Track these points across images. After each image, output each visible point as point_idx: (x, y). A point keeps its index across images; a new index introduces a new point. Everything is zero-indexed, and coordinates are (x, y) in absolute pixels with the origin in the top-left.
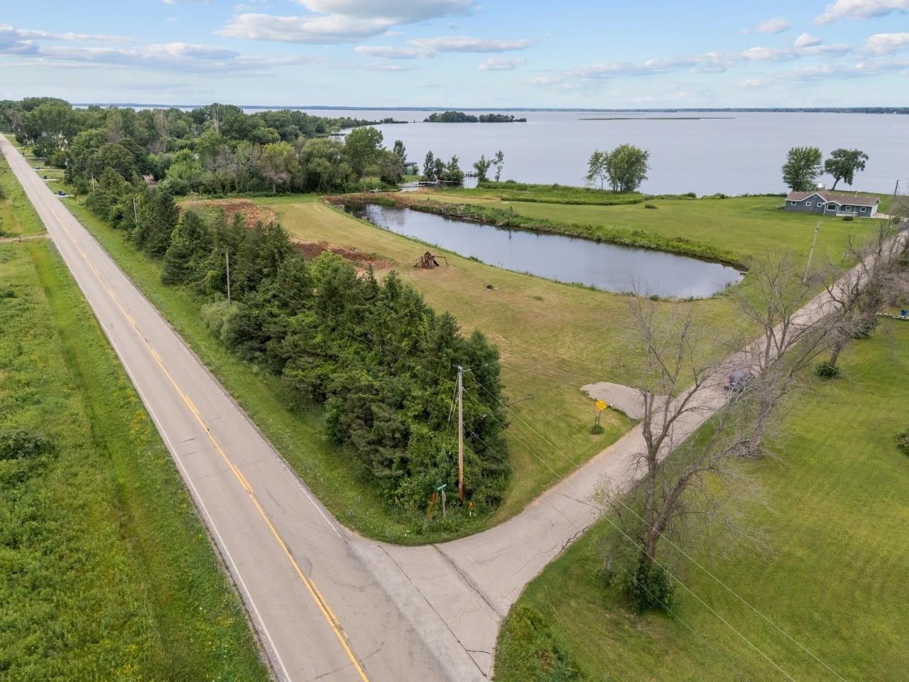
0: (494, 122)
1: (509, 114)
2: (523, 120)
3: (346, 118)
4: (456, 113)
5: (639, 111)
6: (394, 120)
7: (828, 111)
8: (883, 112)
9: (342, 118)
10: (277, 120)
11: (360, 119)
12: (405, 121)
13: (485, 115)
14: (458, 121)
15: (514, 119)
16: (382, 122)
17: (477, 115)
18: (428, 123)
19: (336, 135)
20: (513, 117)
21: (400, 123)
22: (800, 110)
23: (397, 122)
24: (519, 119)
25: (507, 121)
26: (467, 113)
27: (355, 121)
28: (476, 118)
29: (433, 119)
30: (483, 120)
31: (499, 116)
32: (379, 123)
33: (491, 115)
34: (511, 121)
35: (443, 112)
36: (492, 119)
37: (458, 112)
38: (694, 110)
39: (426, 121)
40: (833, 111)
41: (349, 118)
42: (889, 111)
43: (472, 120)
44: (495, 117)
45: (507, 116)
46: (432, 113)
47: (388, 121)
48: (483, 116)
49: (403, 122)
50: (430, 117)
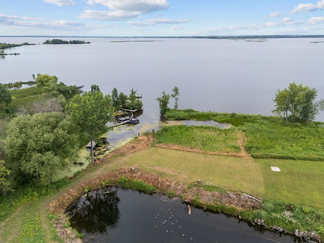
0: (76, 44)
2: (89, 43)
3: (3, 43)
4: (58, 40)
6: (29, 43)
14: (60, 43)
15: (85, 42)
18: (46, 44)
20: (84, 41)
21: (32, 45)
23: (30, 45)
24: (87, 42)
25: (82, 43)
26: (63, 40)
27: (9, 45)
28: (68, 42)
29: (47, 42)
30: (71, 43)
32: (21, 45)
33: (74, 40)
35: (53, 39)
36: (75, 42)
39: (44, 43)
43: (66, 43)
44: (77, 41)
45: (81, 41)
47: (26, 44)
48: (71, 41)
49: (34, 44)
50: (46, 42)
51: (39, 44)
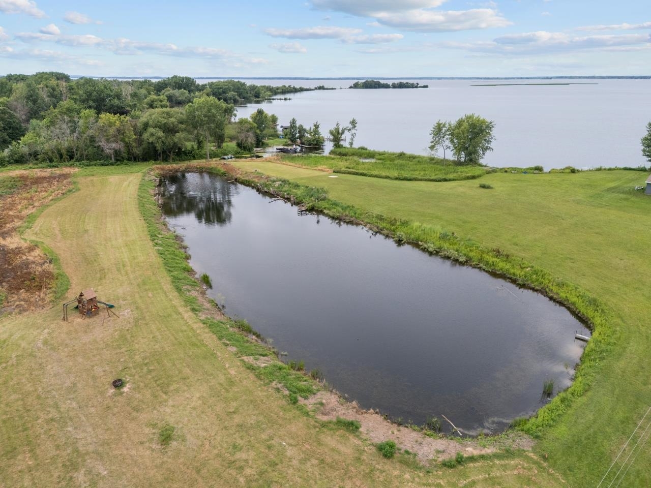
0: (403, 88)
1: (415, 82)
2: (426, 87)
3: (287, 86)
4: (374, 81)
5: (522, 78)
6: (325, 87)
9: (284, 86)
10: (221, 88)
11: (297, 87)
13: (396, 83)
14: (375, 88)
15: (419, 86)
16: (316, 89)
17: (390, 83)
18: (352, 89)
19: (268, 99)
20: (418, 84)
21: (330, 89)
23: (327, 89)
25: (413, 87)
26: (382, 82)
27: (294, 88)
28: (389, 85)
29: (356, 86)
30: (394, 86)
31: (407, 83)
32: (313, 90)
33: (400, 83)
34: (416, 87)
35: (364, 81)
36: (401, 86)
37: (375, 80)
38: (566, 77)
39: (351, 87)
41: (289, 86)
43: (386, 86)
44: (404, 84)
45: (413, 84)
46: (356, 81)
47: (321, 88)
48: (395, 83)
49: (332, 89)
50: (354, 85)
51: (341, 89)
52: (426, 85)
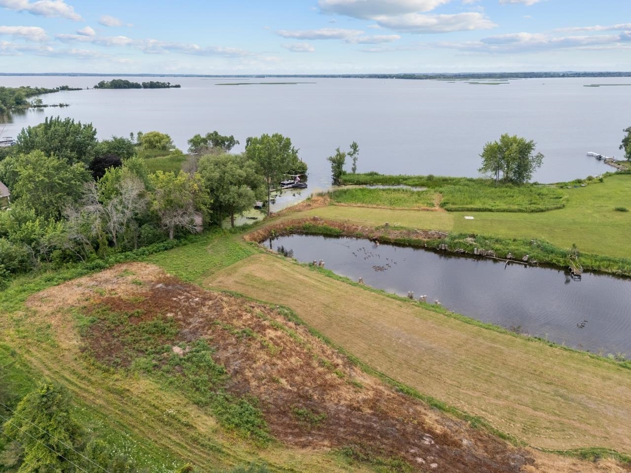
0: (154, 88)
2: (178, 86)
4: (122, 80)
6: (70, 87)
7: (356, 77)
8: (387, 78)
12: (79, 88)
14: (125, 88)
15: (170, 85)
16: (58, 90)
20: (169, 83)
21: (75, 89)
22: (339, 76)
23: (72, 89)
24: (174, 85)
25: (165, 87)
26: (131, 81)
27: (37, 89)
28: (140, 84)
29: (102, 86)
30: (145, 86)
31: (158, 83)
33: (151, 82)
34: (168, 87)
36: (152, 86)
39: (96, 87)
40: (358, 77)
42: (391, 77)
43: (137, 86)
44: (155, 84)
45: (164, 83)
47: (64, 88)
48: (145, 83)
49: (78, 89)
50: (99, 84)
52: (177, 84)
